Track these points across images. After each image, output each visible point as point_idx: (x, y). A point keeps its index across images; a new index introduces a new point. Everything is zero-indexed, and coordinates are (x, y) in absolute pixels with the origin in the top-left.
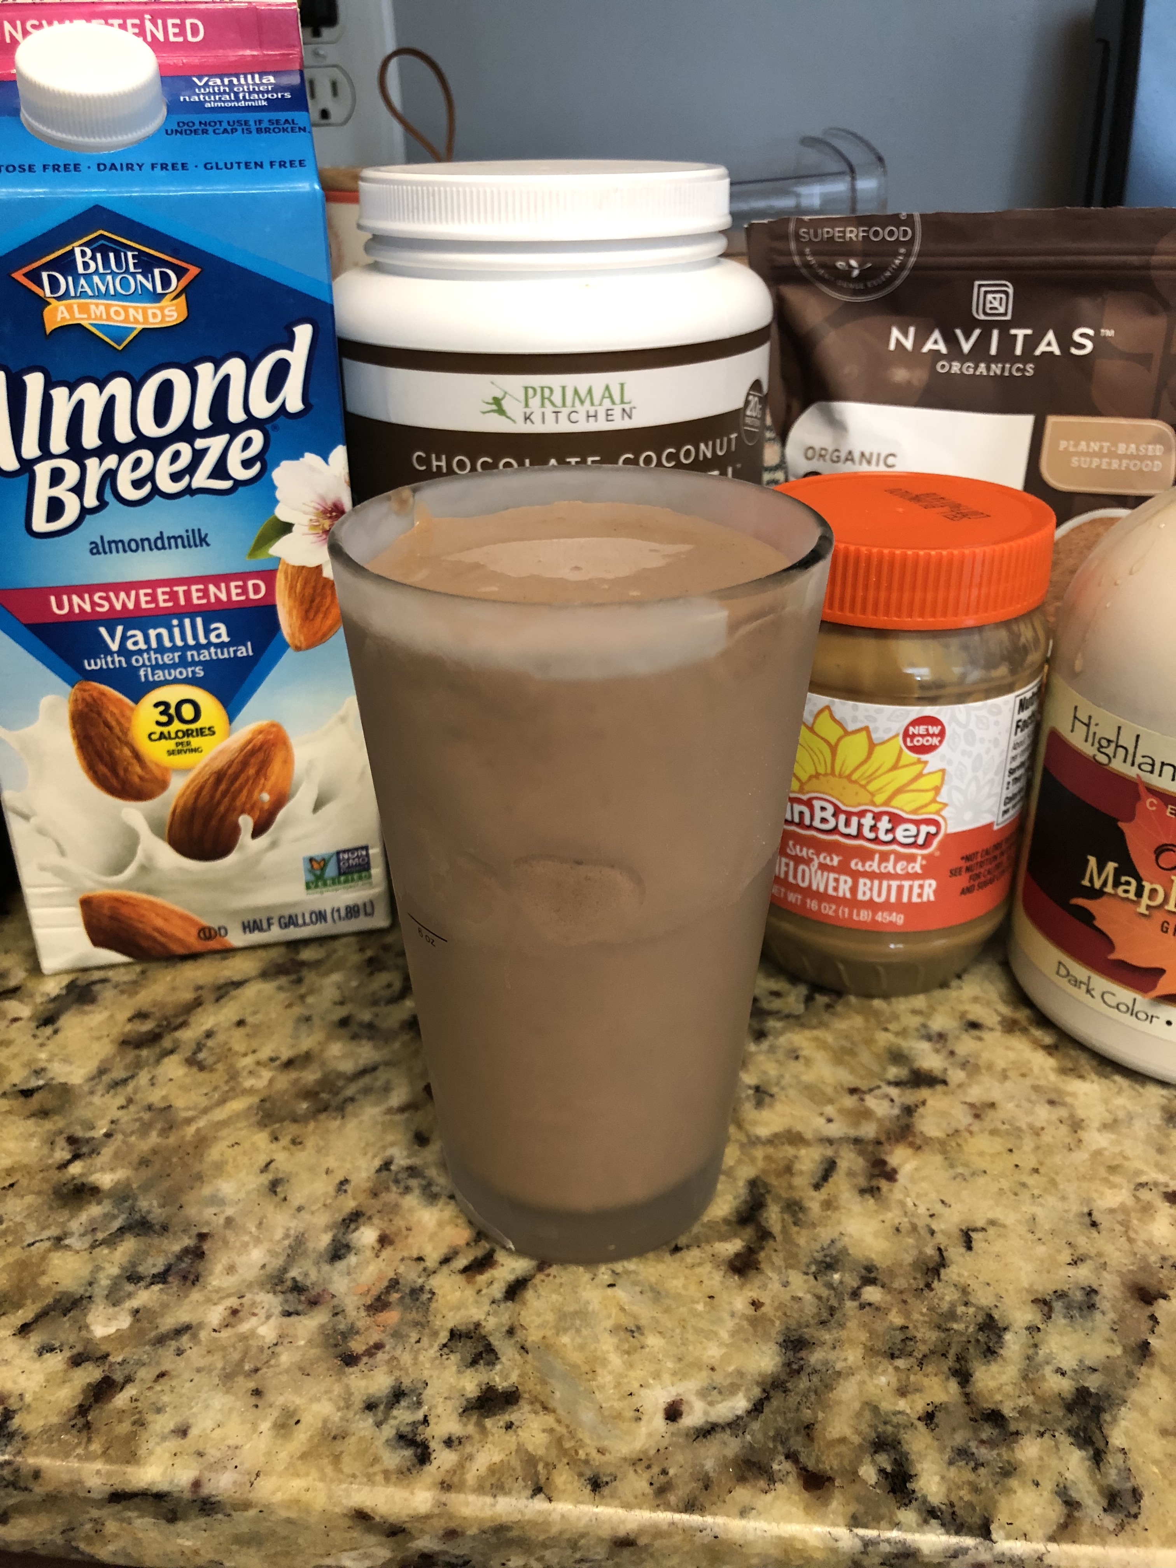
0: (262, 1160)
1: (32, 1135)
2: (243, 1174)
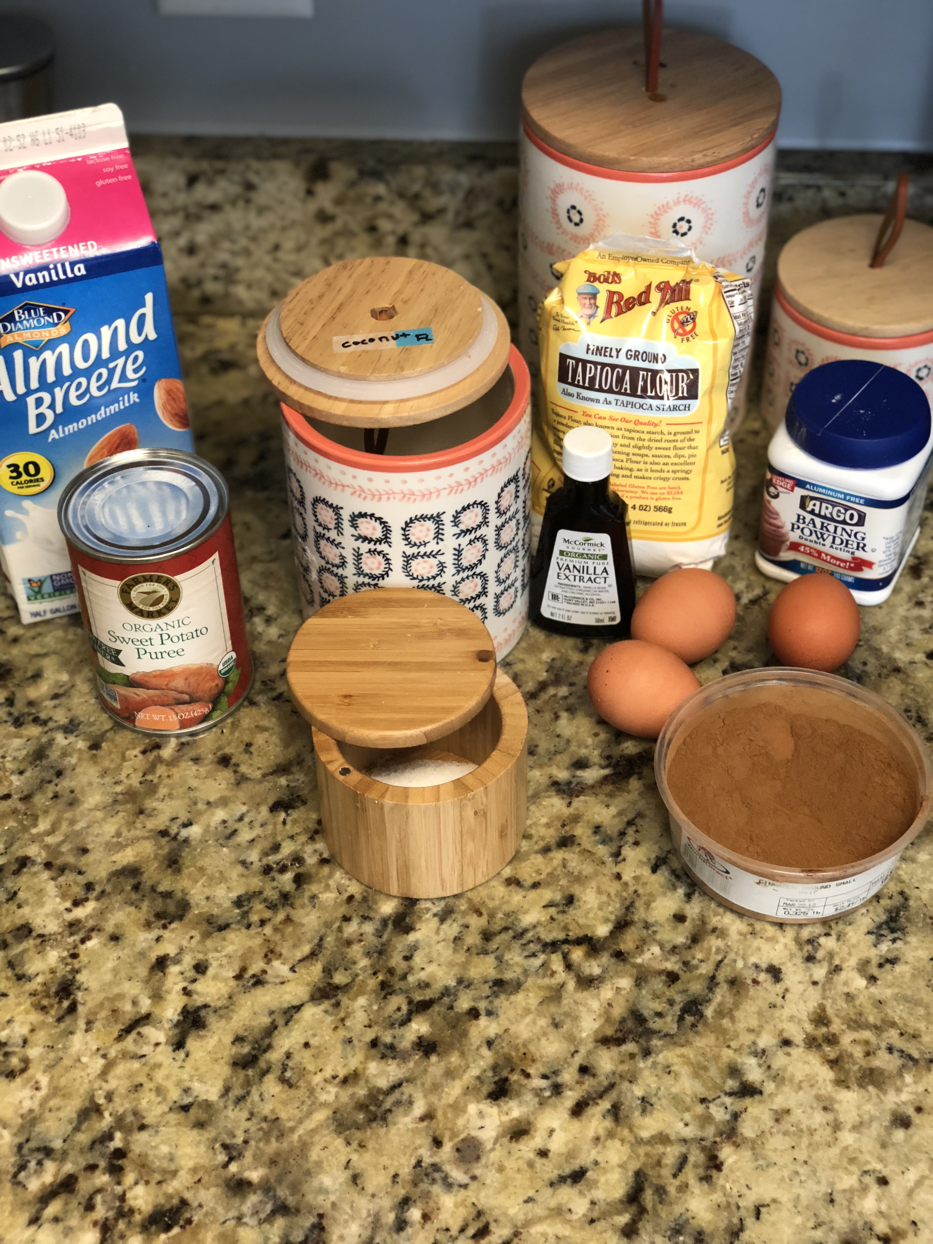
0: (344, 1160)
1: (199, 1143)
2: (334, 1171)
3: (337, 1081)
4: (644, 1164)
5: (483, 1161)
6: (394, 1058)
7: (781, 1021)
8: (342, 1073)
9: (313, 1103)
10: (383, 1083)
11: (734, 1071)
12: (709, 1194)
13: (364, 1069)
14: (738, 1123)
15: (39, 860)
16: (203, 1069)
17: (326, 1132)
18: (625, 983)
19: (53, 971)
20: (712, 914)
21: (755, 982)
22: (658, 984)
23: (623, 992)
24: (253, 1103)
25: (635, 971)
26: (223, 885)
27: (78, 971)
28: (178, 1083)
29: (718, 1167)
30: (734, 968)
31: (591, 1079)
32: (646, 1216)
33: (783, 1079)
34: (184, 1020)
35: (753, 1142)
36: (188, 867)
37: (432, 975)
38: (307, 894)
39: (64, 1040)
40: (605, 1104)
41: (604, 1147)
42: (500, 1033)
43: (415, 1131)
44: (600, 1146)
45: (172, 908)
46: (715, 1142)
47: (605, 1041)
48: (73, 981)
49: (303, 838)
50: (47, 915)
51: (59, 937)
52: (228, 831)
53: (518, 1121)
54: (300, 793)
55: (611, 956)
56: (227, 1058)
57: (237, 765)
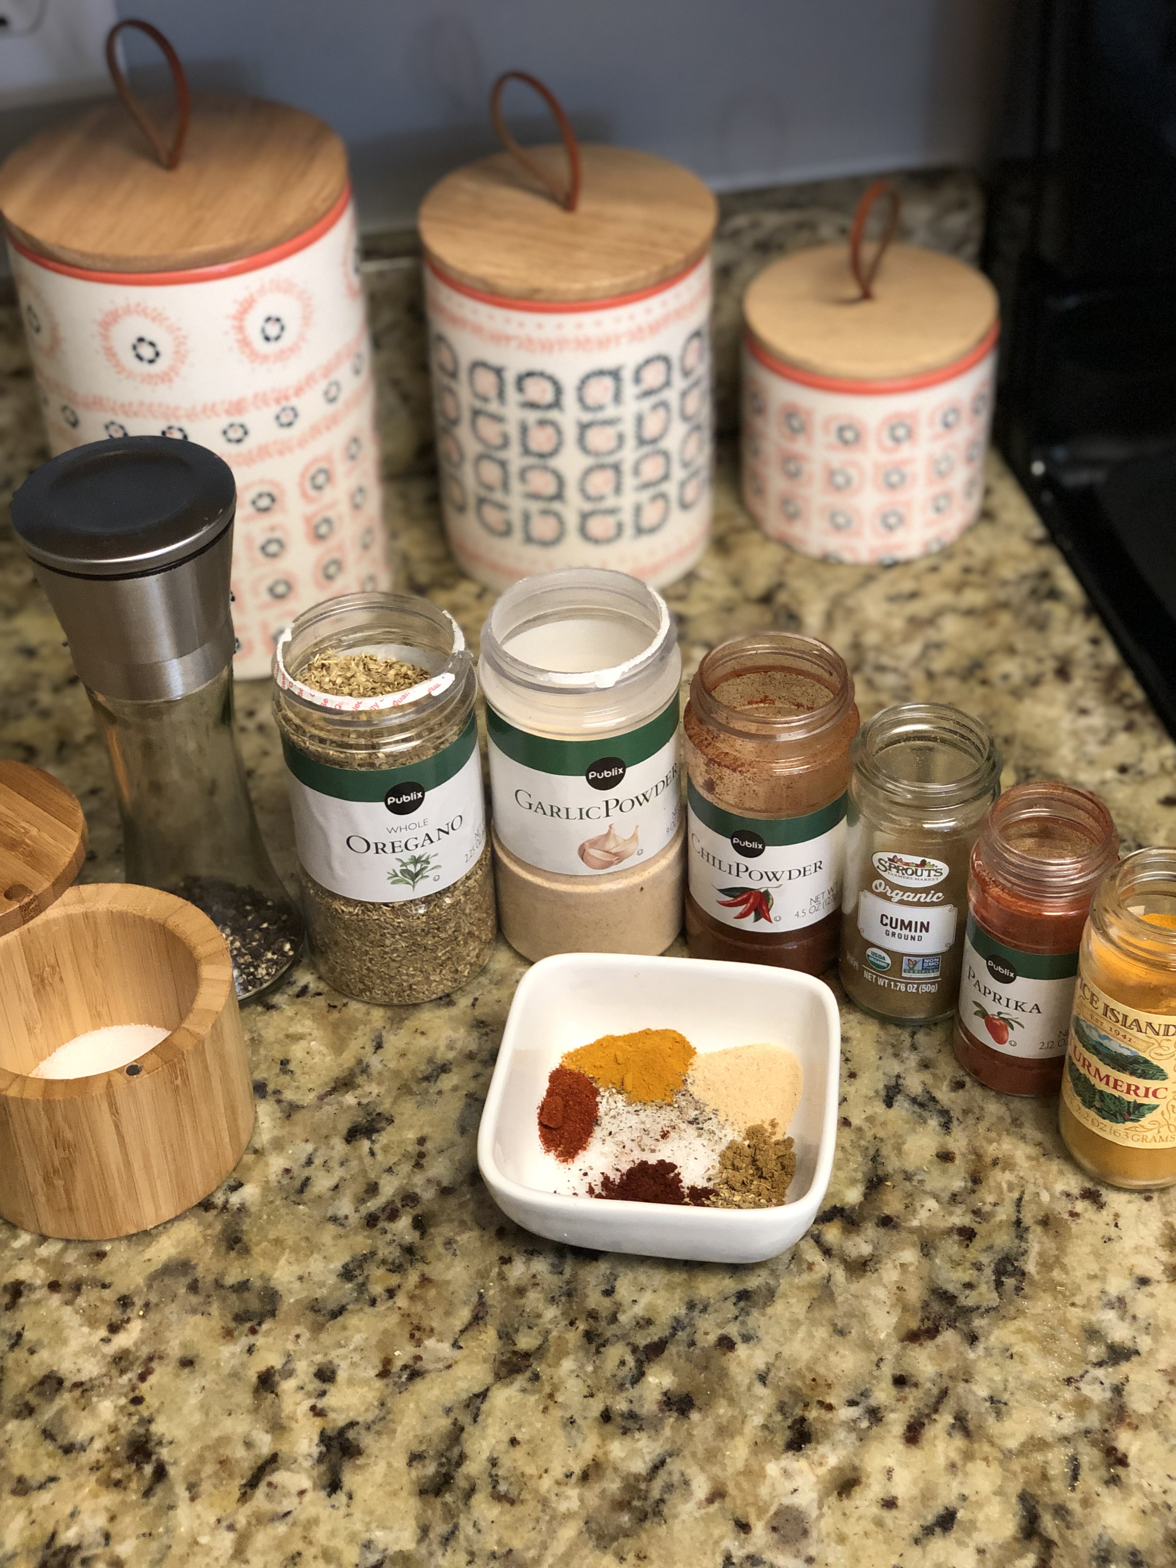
3: (574, 1479)
4: (1025, 1483)
5: (814, 1534)
6: (640, 1429)
7: (1126, 1256)
8: (577, 1468)
9: (553, 1518)
10: (639, 1466)
11: (1092, 1334)
12: (1123, 1499)
13: (606, 1454)
14: (1125, 1399)
15: (38, 1282)
16: (380, 1511)
17: (585, 1551)
18: (910, 1255)
19: (113, 1429)
20: (985, 1144)
21: (1074, 1215)
22: (951, 1247)
23: (911, 1269)
24: (468, 1539)
25: (915, 1237)
26: (315, 1256)
27: (150, 1421)
28: (352, 1538)
29: (1122, 1461)
30: (1039, 1204)
31: (914, 1390)
32: (1056, 1551)
33: (1158, 1329)
34: (328, 1450)
35: (1153, 1417)
36: (258, 1244)
37: (651, 1307)
38: (439, 1241)
39: (164, 1519)
40: (946, 1419)
41: (966, 1474)
42: (771, 1360)
43: (707, 1520)
44: (960, 1474)
45: (255, 1305)
46: (1106, 1431)
47: (913, 1337)
48: (147, 1436)
49: (406, 1168)
50: (76, 1355)
51: (106, 1381)
52: (297, 1184)
53: (839, 1469)
54: (378, 1110)
55: (878, 1226)
56: (408, 1487)
57: (277, 1092)
